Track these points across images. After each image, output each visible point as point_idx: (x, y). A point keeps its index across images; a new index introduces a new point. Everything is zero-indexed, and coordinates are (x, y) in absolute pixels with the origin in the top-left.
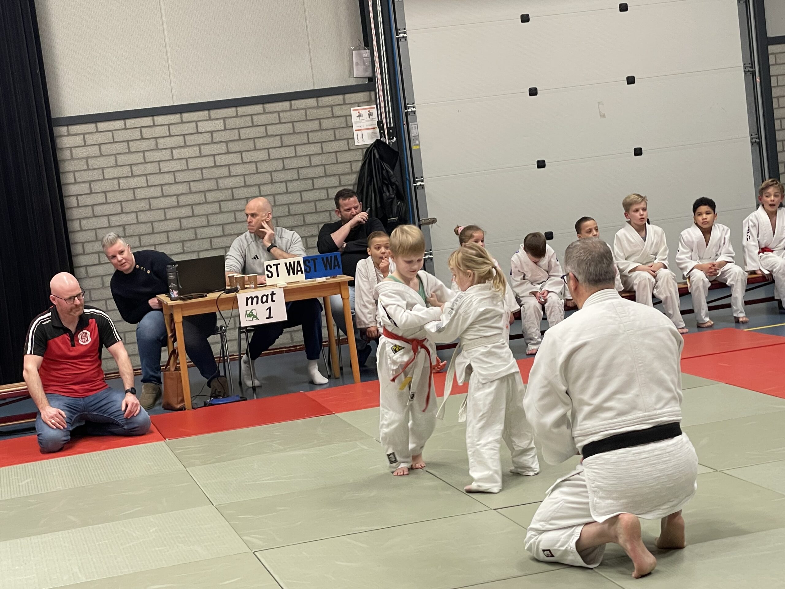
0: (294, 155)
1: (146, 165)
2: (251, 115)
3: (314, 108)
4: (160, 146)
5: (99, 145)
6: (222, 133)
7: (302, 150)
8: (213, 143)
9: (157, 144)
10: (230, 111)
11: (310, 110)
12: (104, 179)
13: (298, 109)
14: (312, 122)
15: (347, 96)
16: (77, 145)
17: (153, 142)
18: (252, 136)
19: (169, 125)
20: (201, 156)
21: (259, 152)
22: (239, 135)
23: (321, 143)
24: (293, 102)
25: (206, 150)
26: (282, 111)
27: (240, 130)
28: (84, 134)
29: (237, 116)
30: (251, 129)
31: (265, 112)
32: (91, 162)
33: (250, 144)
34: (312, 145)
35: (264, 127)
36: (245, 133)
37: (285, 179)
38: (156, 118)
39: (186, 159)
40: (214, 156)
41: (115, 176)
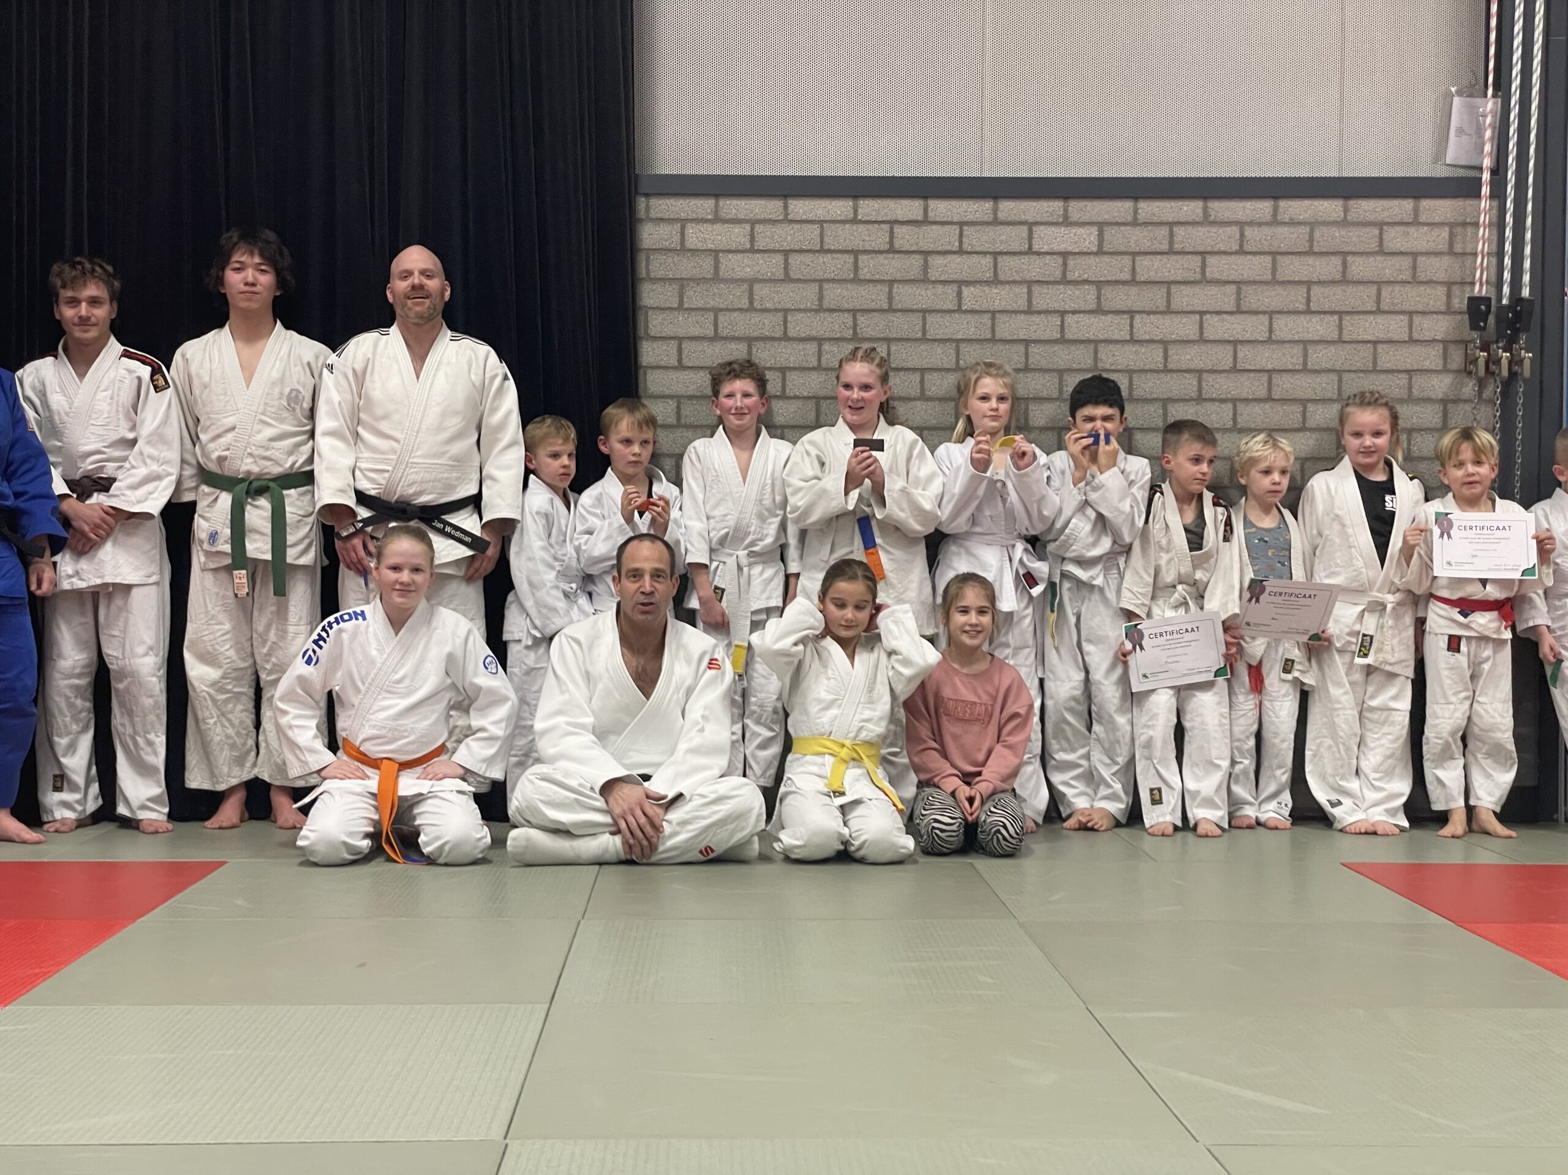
0: (1264, 336)
1: (891, 317)
2: (1171, 225)
3: (1334, 223)
4: (933, 275)
5: (786, 253)
6: (1092, 260)
7: (1285, 327)
8: (1064, 281)
9: (926, 267)
10: (1120, 209)
11: (1324, 229)
12: (786, 338)
13: (1293, 223)
14: (1324, 260)
15: (1425, 203)
16: (734, 246)
17: (916, 261)
18: (1165, 275)
19: (961, 224)
20: (1029, 311)
21: (1176, 319)
22: (1134, 269)
23: (1341, 314)
24: (1283, 203)
25: (1045, 298)
26: (1251, 223)
27: (1138, 259)
28: (753, 223)
29: (1135, 223)
30: (1165, 258)
31: (1206, 220)
32: (761, 291)
33: (1158, 297)
34: (1315, 319)
35: (1198, 259)
36: (1148, 268)
37: (1234, 393)
38: (933, 204)
39: (993, 313)
40: (1063, 313)
41: (814, 333)
